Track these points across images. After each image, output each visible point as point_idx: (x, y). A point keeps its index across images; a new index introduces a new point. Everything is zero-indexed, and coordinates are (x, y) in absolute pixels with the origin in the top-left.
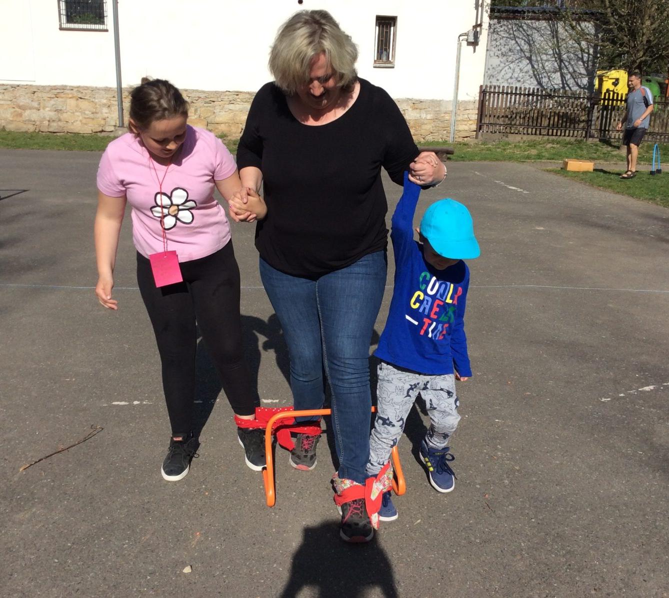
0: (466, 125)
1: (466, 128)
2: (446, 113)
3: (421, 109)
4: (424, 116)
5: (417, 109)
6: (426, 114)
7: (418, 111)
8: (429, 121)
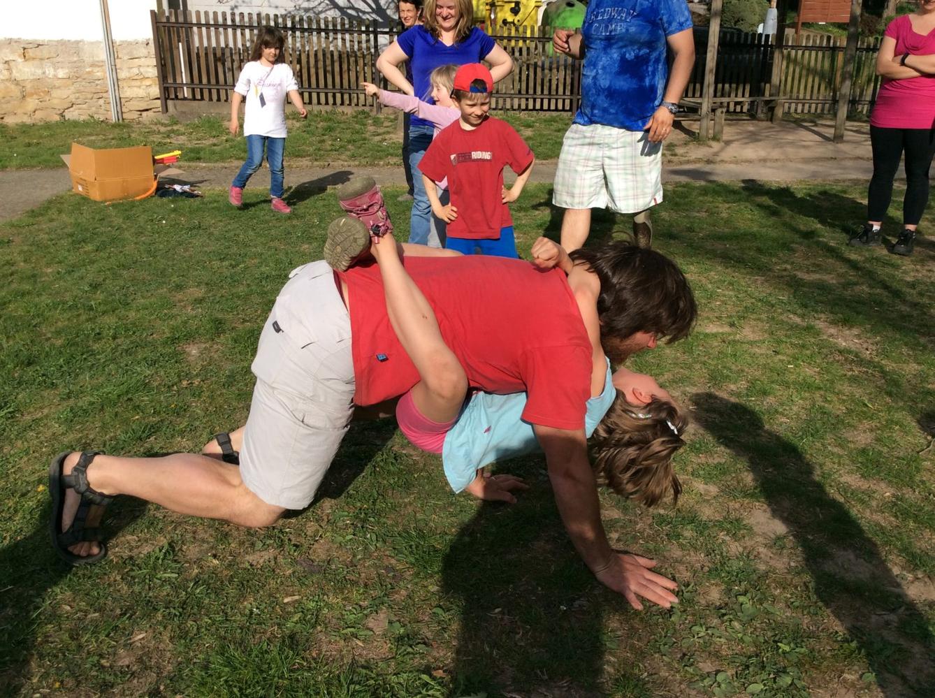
0: (139, 87)
1: (141, 92)
2: (93, 65)
3: (42, 59)
4: (50, 72)
5: (34, 59)
6: (55, 70)
7: (36, 62)
8: (64, 81)
